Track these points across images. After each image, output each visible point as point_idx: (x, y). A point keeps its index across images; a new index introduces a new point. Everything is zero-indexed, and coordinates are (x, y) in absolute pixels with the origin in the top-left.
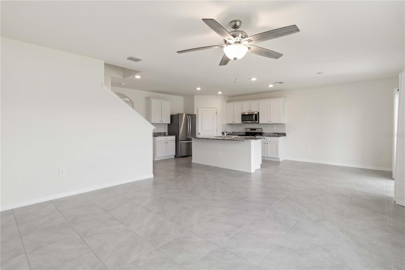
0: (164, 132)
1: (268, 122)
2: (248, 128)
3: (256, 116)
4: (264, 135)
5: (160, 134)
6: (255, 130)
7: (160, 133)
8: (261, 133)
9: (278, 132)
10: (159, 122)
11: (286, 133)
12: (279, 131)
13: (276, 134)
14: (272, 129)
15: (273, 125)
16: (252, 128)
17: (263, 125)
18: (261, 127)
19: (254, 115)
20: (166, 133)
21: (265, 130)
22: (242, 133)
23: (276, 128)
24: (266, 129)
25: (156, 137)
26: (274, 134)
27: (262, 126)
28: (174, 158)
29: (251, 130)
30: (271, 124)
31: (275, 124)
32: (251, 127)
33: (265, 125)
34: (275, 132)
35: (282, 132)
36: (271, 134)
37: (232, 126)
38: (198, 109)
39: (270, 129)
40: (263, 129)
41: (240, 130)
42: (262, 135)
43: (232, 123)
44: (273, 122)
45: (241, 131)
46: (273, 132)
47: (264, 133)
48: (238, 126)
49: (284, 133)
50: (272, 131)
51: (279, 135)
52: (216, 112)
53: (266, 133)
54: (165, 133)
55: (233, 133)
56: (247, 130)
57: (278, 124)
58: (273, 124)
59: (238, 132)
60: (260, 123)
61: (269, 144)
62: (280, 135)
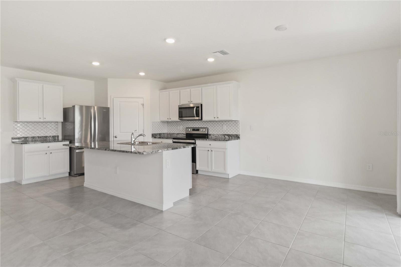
0: (54, 134)
1: (215, 118)
2: (190, 127)
3: (198, 109)
4: (210, 137)
5: (45, 139)
6: (198, 130)
7: (45, 137)
8: (206, 134)
9: (229, 133)
10: (38, 120)
11: (239, 135)
12: (230, 131)
13: (226, 136)
14: (221, 128)
15: (222, 123)
16: (195, 127)
17: (209, 122)
18: (206, 125)
19: (195, 109)
20: (58, 136)
21: (212, 131)
22: (182, 135)
23: (227, 128)
24: (214, 129)
25: (23, 145)
26: (223, 137)
27: (208, 124)
28: (66, 177)
29: (194, 130)
30: (219, 121)
31: (226, 121)
32: (193, 125)
33: (212, 122)
34: (226, 133)
35: (235, 133)
36: (220, 137)
37: (169, 124)
38: (113, 99)
39: (218, 128)
40: (209, 128)
41: (179, 130)
42: (208, 138)
43: (168, 120)
44: (221, 118)
45: (180, 132)
46: (222, 133)
47: (210, 135)
48: (177, 125)
49: (237, 134)
50: (221, 131)
51: (230, 137)
52: (142, 103)
53: (213, 135)
54: (55, 136)
55: (170, 135)
56: (188, 130)
57: (229, 121)
58: (222, 121)
59: (177, 133)
60: (203, 119)
61: (213, 151)
62: (232, 137)
